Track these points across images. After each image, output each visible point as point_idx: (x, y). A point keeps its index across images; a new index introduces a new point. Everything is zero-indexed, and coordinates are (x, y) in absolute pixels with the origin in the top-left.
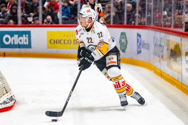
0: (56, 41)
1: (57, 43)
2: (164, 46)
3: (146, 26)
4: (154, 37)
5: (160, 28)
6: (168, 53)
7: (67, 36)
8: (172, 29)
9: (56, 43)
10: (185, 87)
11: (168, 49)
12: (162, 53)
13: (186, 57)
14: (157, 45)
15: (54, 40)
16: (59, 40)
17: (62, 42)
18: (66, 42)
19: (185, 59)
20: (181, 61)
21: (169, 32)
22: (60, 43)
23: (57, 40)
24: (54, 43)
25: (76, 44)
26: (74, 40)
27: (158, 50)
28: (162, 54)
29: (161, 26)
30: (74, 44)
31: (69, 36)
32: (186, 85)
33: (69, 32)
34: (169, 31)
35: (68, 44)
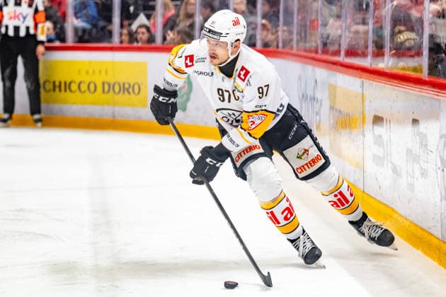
0: (57, 84)
1: (60, 90)
2: (321, 101)
3: (280, 49)
4: (300, 78)
5: (313, 55)
6: (331, 116)
7: (87, 73)
8: (342, 58)
9: (57, 89)
10: (372, 200)
11: (332, 108)
12: (318, 117)
13: (376, 127)
14: (307, 98)
15: (54, 83)
16: (65, 83)
17: (74, 87)
18: (84, 87)
19: (371, 132)
20: (362, 137)
21: (335, 67)
22: (68, 90)
23: (60, 83)
24: (54, 90)
25: (108, 91)
26: (104, 84)
27: (308, 110)
28: (318, 120)
29: (316, 52)
30: (104, 91)
31: (91, 71)
32: (373, 195)
33: (90, 62)
34: (335, 63)
35: (87, 92)
